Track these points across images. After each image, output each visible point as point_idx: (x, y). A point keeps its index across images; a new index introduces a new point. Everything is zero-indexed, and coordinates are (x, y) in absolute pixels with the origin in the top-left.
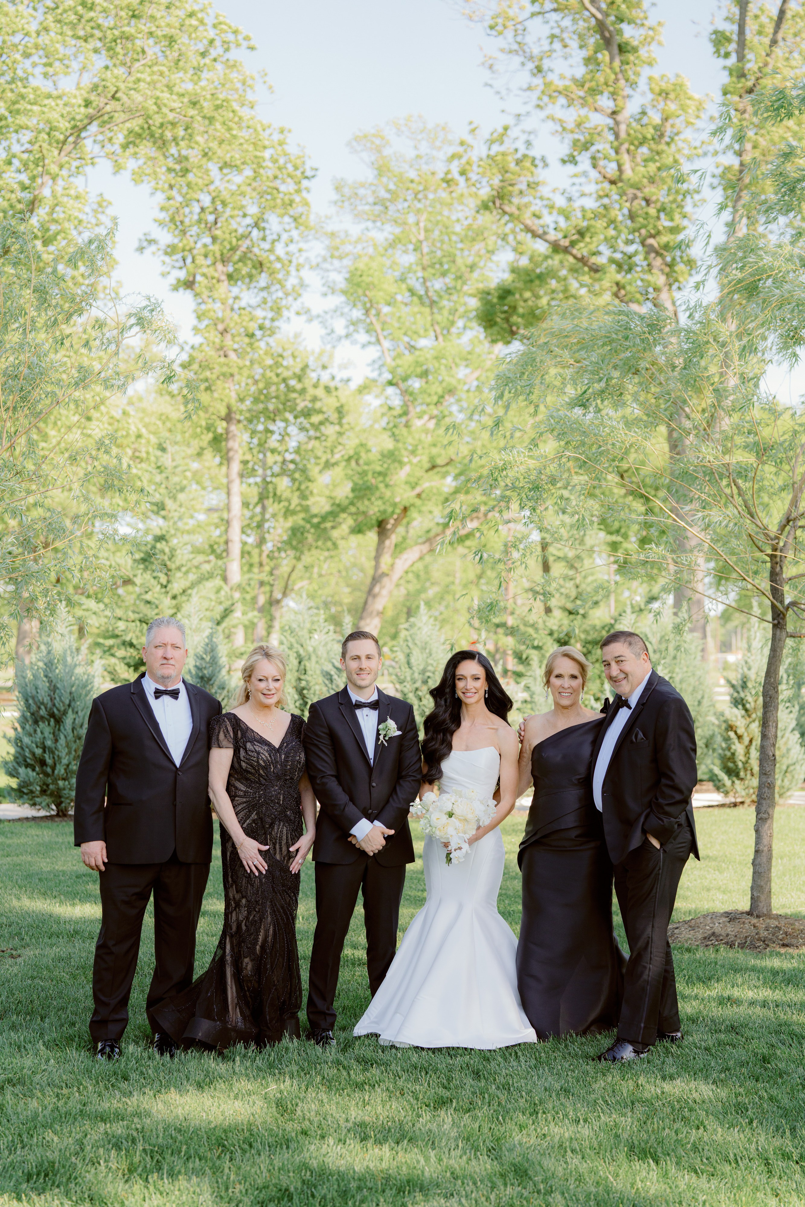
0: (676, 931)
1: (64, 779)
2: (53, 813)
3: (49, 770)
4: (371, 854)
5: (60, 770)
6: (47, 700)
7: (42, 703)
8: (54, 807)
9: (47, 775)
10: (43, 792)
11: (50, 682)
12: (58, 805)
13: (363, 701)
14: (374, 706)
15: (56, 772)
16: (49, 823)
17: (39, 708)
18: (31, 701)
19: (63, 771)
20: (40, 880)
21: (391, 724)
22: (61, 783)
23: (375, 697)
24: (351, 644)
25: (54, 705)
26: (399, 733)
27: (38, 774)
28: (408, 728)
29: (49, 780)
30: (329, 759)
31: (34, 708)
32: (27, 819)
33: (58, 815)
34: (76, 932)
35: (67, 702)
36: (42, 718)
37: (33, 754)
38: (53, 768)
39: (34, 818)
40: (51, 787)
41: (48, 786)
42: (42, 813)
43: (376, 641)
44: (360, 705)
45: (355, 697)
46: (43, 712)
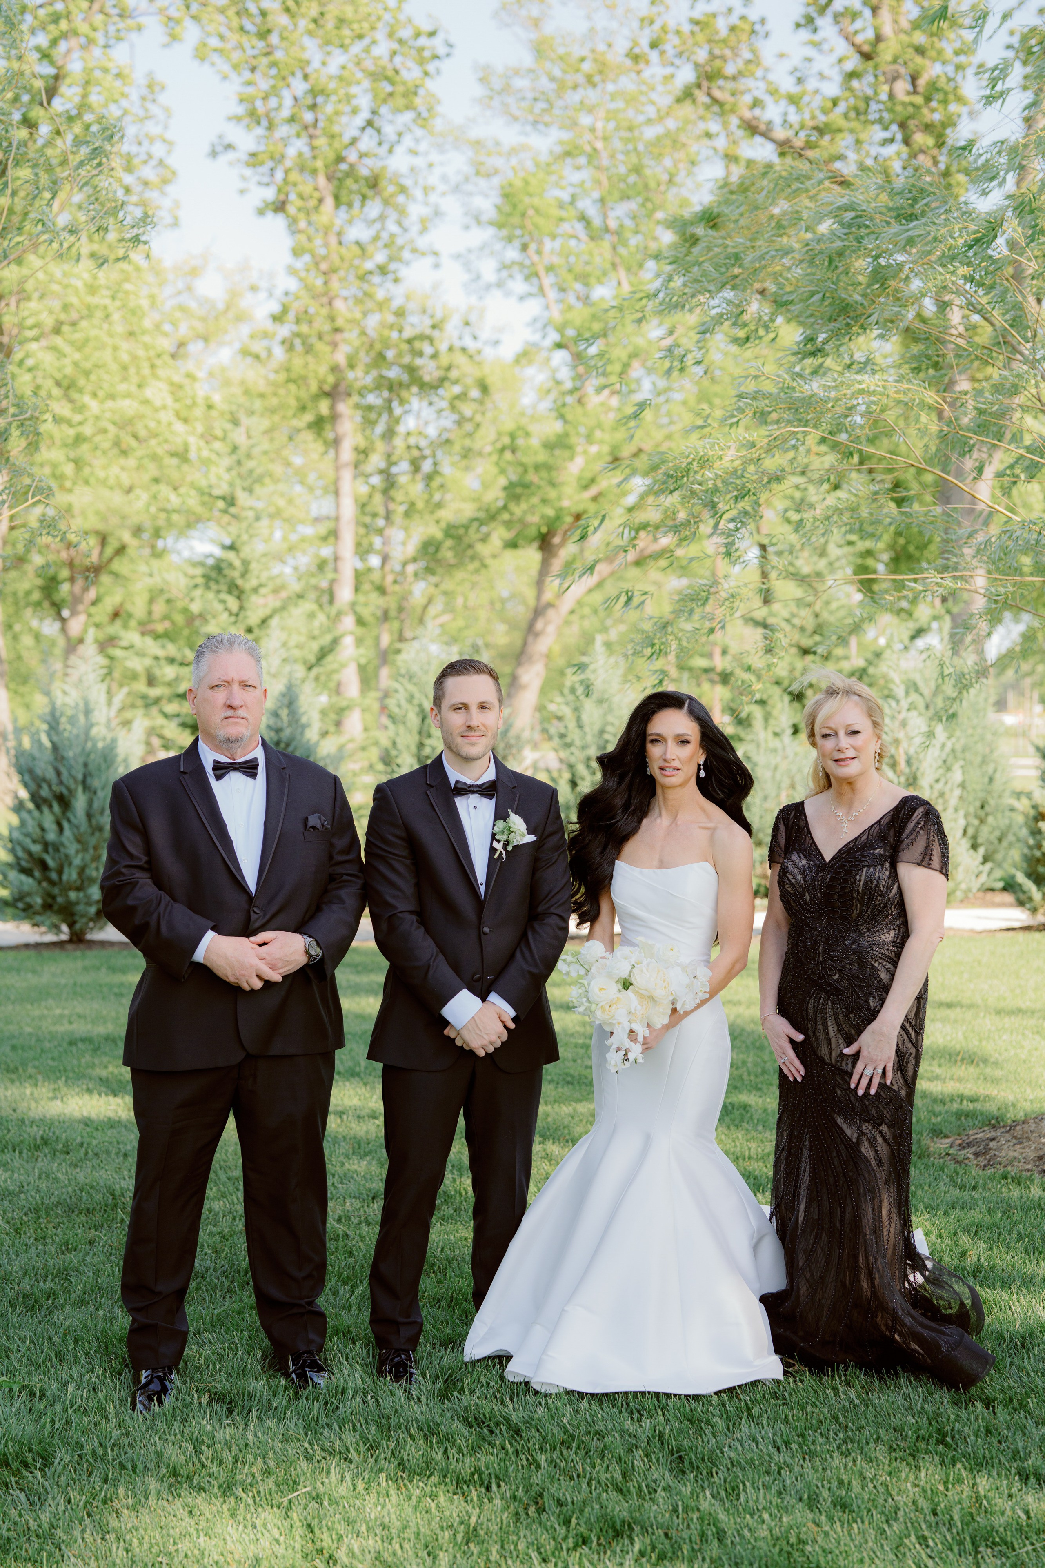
0: (992, 1144)
1: (78, 889)
2: (64, 937)
3: (54, 876)
4: (482, 1053)
5: (71, 875)
6: (51, 774)
7: (44, 780)
8: (65, 928)
9: (52, 883)
10: (48, 906)
11: (55, 748)
12: (71, 926)
13: (469, 782)
14: (488, 790)
15: (65, 877)
16: (57, 952)
17: (40, 786)
18: (27, 777)
19: (75, 876)
20: (14, 1048)
21: (517, 822)
22: (73, 895)
23: (490, 775)
24: (451, 682)
25: (61, 783)
26: (531, 838)
27: (39, 883)
28: (549, 829)
29: (56, 891)
30: (406, 884)
31: (33, 786)
32: (27, 946)
33: (71, 941)
34: (45, 1142)
35: (80, 777)
36: (45, 801)
37: (30, 853)
38: (60, 872)
39: (38, 946)
40: (60, 900)
41: (54, 898)
42: (50, 938)
43: (495, 677)
44: (463, 790)
45: (454, 774)
46: (45, 792)
